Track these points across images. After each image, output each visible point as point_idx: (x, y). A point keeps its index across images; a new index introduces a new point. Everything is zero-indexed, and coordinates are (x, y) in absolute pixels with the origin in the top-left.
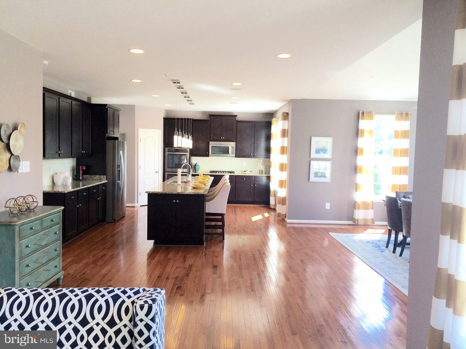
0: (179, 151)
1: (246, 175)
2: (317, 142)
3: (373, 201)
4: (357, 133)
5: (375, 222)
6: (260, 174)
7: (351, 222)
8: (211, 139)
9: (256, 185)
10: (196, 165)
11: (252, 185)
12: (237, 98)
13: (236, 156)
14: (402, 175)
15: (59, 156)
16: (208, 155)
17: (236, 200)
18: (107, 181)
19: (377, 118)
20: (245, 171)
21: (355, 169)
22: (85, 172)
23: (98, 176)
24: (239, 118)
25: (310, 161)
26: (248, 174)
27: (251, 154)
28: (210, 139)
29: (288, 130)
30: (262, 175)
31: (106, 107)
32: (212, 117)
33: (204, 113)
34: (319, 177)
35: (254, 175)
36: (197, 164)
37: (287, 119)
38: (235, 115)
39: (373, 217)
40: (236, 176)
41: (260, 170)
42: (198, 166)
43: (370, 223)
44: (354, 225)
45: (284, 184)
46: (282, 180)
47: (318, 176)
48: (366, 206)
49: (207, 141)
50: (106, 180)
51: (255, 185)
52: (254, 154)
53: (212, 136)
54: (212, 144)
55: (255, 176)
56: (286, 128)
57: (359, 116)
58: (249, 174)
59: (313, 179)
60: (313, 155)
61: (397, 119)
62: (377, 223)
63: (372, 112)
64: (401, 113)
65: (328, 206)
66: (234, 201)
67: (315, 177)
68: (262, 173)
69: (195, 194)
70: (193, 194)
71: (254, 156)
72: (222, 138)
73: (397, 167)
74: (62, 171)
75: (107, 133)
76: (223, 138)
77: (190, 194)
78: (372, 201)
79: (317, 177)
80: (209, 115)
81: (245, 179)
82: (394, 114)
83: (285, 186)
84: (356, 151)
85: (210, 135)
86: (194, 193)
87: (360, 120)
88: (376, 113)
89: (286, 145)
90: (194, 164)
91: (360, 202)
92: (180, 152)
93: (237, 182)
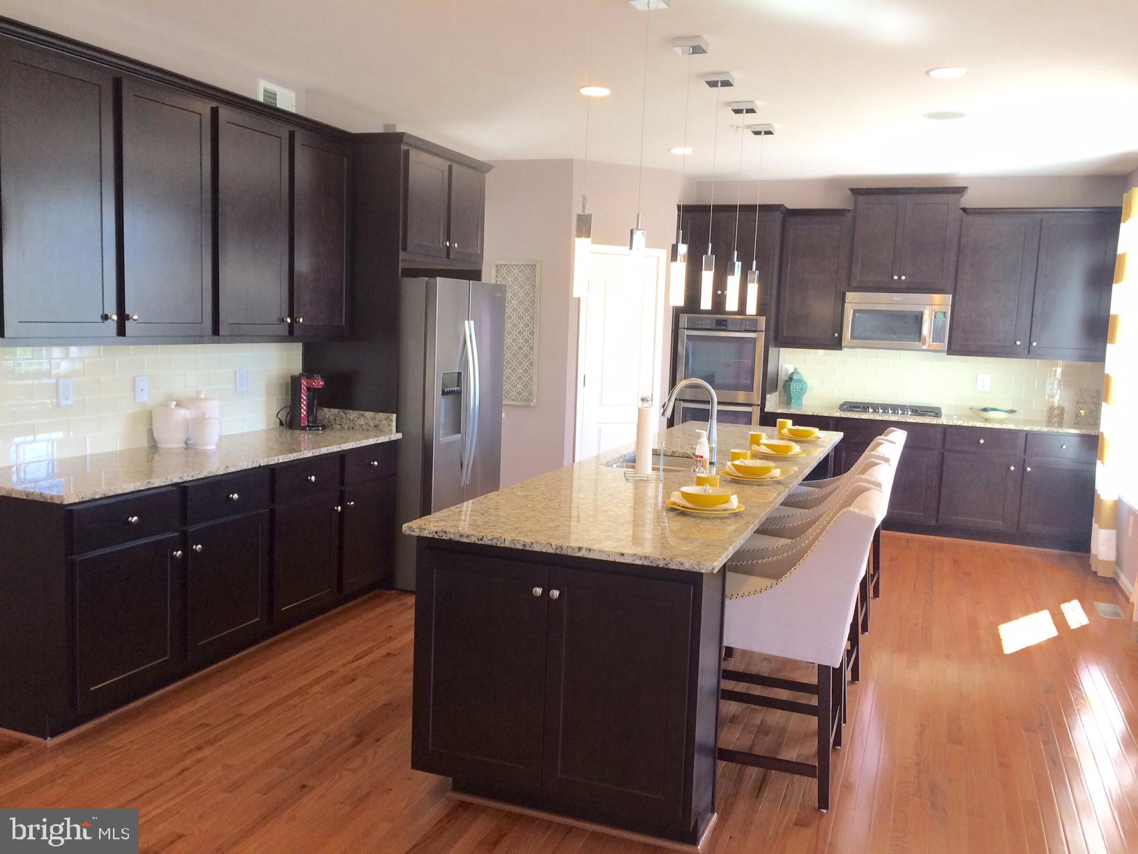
0: (726, 325)
1: (988, 425)
6: (1049, 423)
8: (854, 284)
9: (1029, 469)
10: (791, 379)
11: (1012, 468)
13: (952, 350)
15: (121, 331)
16: (836, 344)
17: (939, 522)
18: (400, 436)
20: (985, 410)
22: (322, 399)
23: (369, 414)
24: (971, 198)
26: (998, 421)
27: (1018, 343)
28: (849, 285)
30: (1060, 430)
31: (404, 147)
32: (862, 199)
33: (833, 184)
35: (1027, 428)
36: (795, 377)
38: (958, 188)
40: (946, 429)
41: (1051, 409)
42: (800, 381)
49: (836, 291)
50: (397, 431)
51: (1024, 469)
52: (1030, 344)
53: (857, 270)
54: (854, 300)
55: (1027, 434)
58: (1001, 421)
66: (933, 523)
68: (1062, 419)
69: (646, 563)
70: (639, 562)
71: (1028, 352)
72: (896, 278)
74: (198, 393)
75: (405, 249)
76: (899, 278)
77: (619, 559)
80: (852, 190)
81: (982, 441)
85: (850, 268)
86: (641, 558)
90: (786, 375)
92: (730, 328)
93: (952, 451)
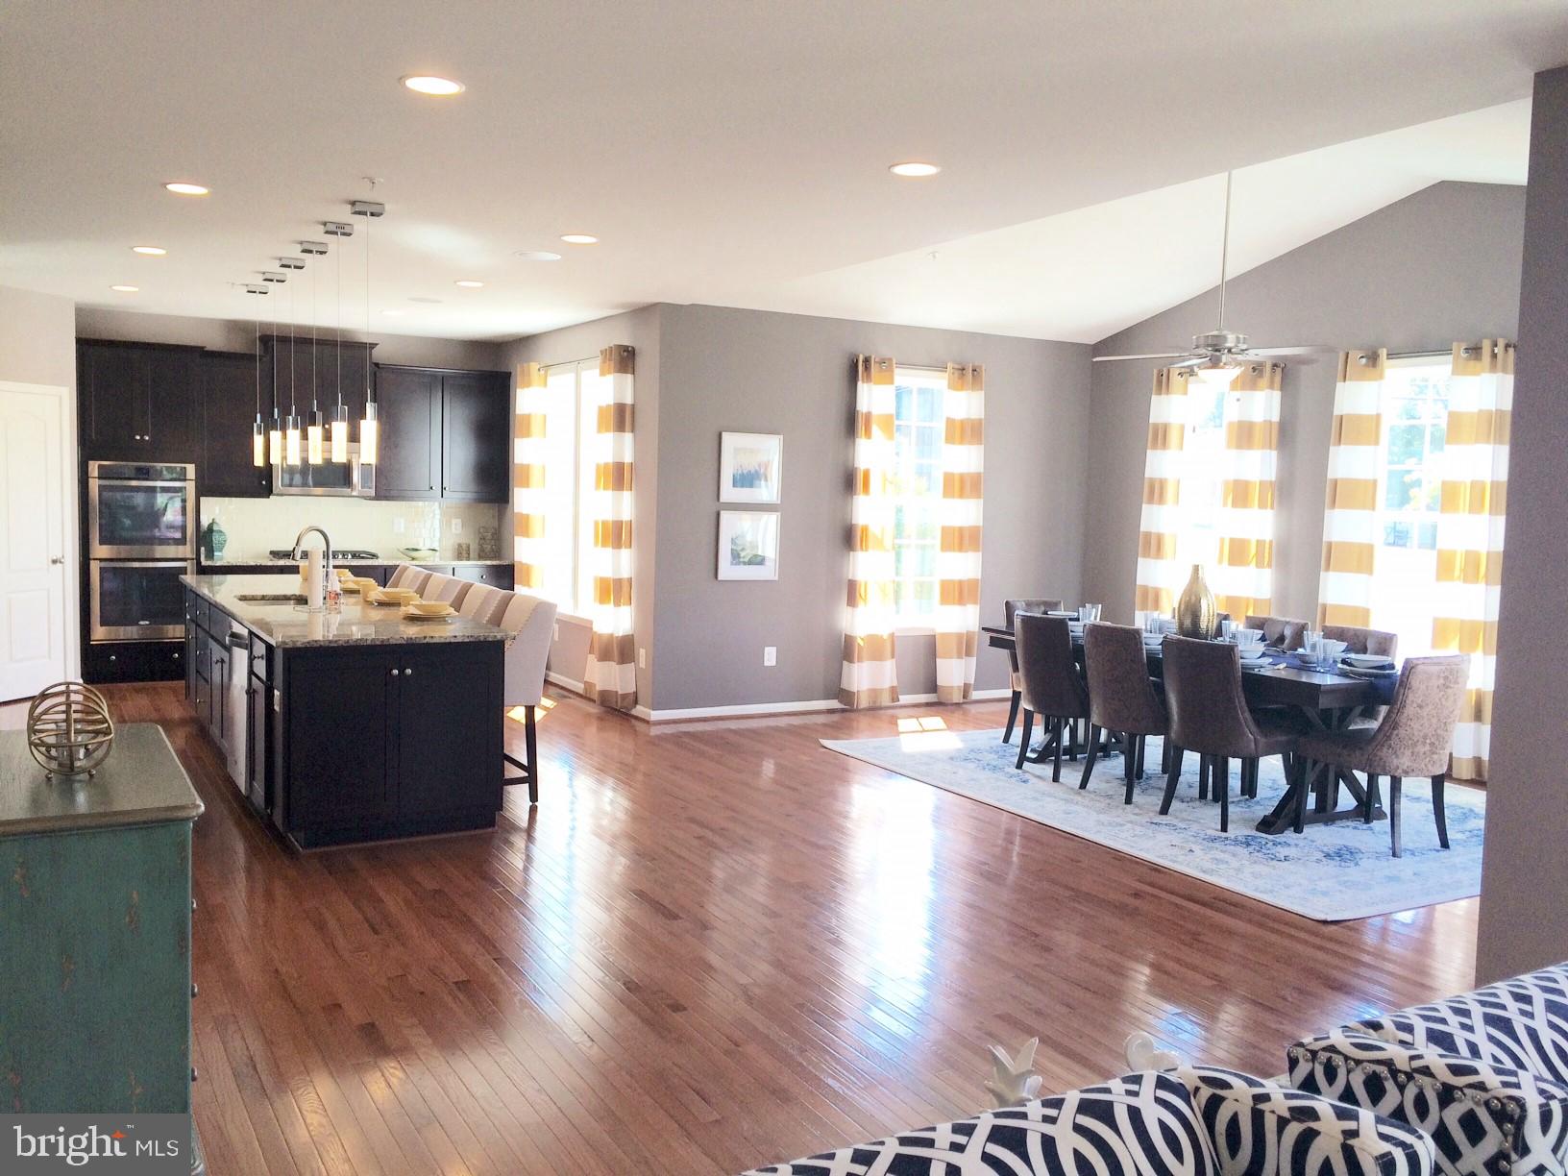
2: (740, 450)
3: (893, 634)
4: (851, 423)
5: (900, 697)
7: (834, 704)
12: (480, 284)
14: (966, 551)
19: (903, 377)
21: (848, 537)
24: (379, 354)
25: (718, 514)
29: (633, 405)
34: (745, 563)
36: (215, 528)
37: (631, 370)
38: (370, 344)
39: (895, 684)
43: (886, 701)
44: (843, 711)
45: (625, 588)
46: (617, 577)
47: (741, 560)
48: (878, 649)
56: (629, 400)
57: (855, 370)
59: (727, 571)
60: (729, 493)
61: (952, 386)
62: (904, 699)
63: (890, 360)
64: (960, 367)
65: (770, 657)
67: (732, 564)
73: (954, 528)
78: (891, 632)
79: (739, 563)
82: (944, 369)
83: (627, 596)
84: (849, 482)
87: (860, 384)
88: (902, 364)
89: (628, 458)
91: (862, 639)
